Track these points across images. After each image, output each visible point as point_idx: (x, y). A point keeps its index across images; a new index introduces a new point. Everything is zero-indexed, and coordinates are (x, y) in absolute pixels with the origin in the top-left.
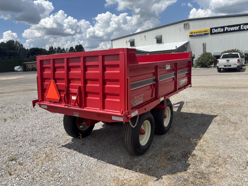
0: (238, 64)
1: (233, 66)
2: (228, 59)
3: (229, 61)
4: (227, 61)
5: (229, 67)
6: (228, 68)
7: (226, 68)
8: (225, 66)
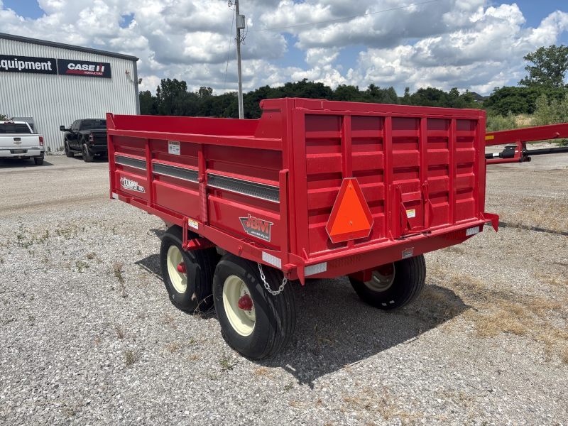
0: (41, 147)
1: (30, 153)
2: (17, 136)
3: (19, 139)
4: (15, 139)
5: (22, 154)
6: (22, 156)
7: (17, 157)
8: (12, 151)
